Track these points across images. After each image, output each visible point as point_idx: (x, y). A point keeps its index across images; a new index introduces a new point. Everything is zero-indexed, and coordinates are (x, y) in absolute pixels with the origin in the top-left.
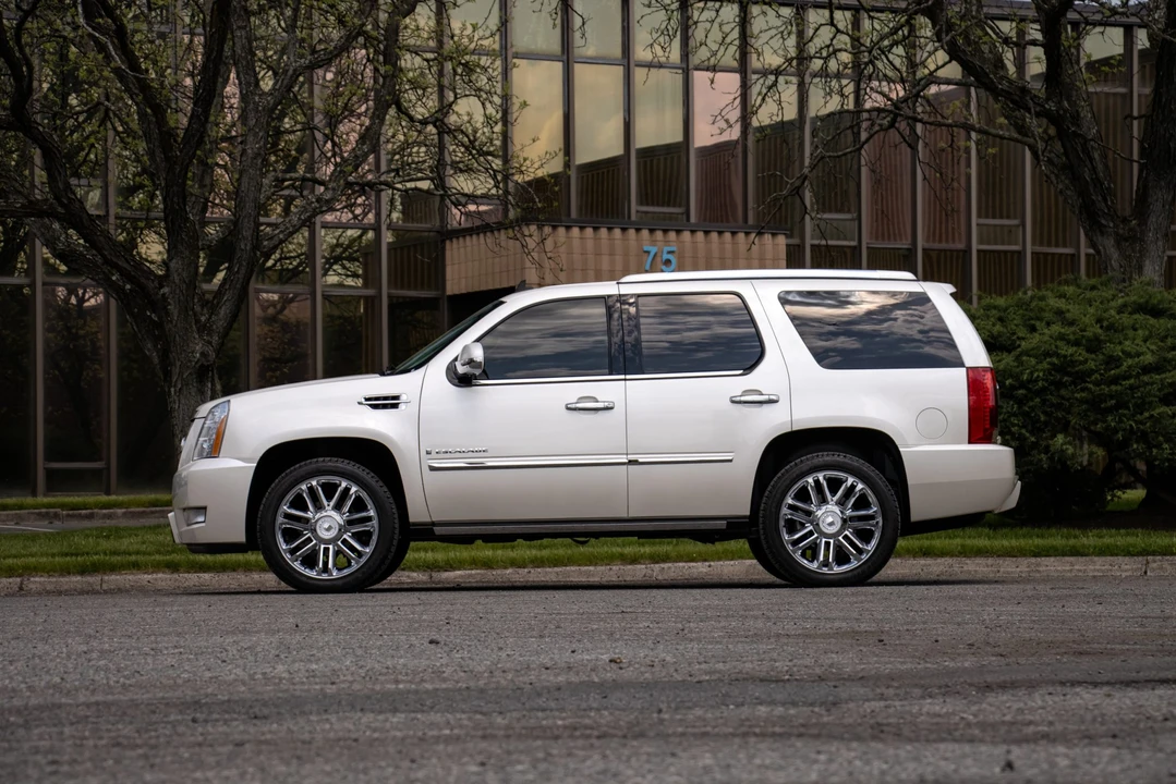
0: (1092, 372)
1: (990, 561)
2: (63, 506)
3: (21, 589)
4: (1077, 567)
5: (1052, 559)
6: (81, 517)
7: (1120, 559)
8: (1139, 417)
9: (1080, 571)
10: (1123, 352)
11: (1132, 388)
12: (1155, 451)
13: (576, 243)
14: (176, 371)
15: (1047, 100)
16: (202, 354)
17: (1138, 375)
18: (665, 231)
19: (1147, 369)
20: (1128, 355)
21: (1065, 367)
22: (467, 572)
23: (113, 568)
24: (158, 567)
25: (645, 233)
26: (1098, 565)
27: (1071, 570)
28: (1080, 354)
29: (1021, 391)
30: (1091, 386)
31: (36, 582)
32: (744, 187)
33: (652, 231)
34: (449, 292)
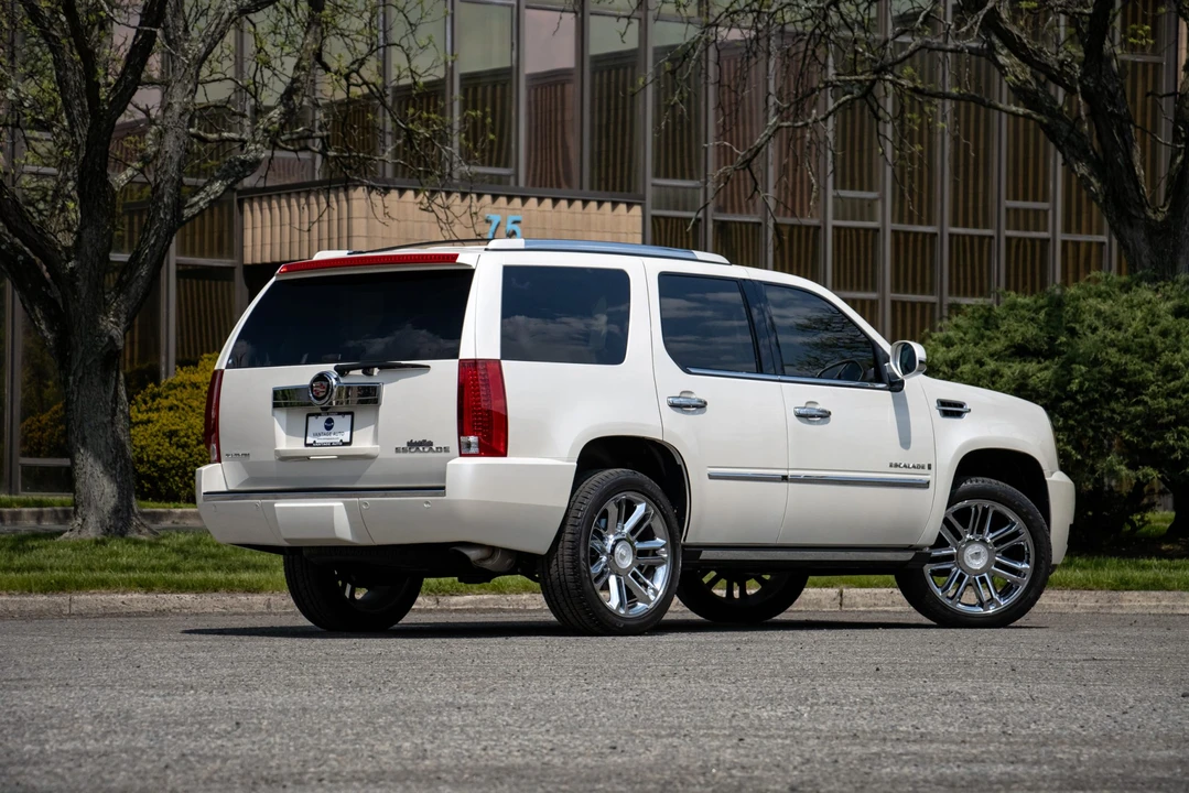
1: (1066, 594)
4: (1164, 603)
5: (1136, 593)
9: (1166, 606)
14: (77, 356)
18: (510, 198)
21: (1118, 375)
22: (478, 597)
23: (80, 587)
24: (130, 586)
25: (486, 198)
27: (1158, 606)
28: (1133, 363)
29: (1067, 404)
30: (1146, 398)
32: (579, 145)
33: (495, 197)
34: (248, 260)
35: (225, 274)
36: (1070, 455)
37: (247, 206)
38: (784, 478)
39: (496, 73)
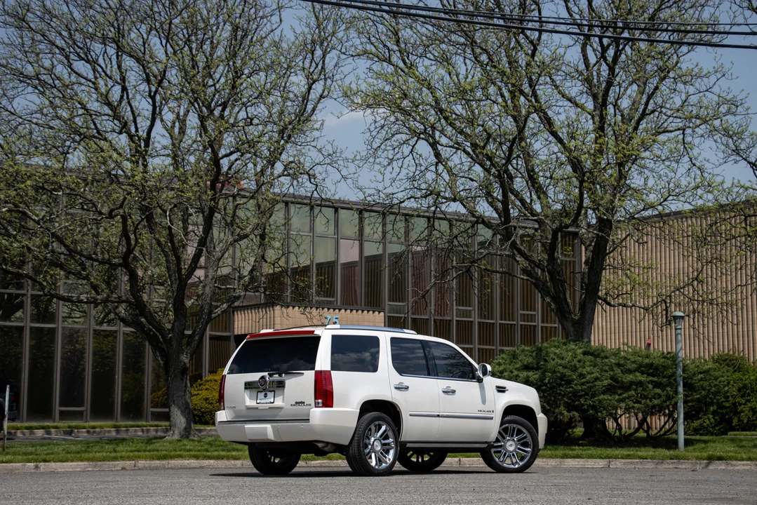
0: (574, 380)
1: (544, 460)
3: (135, 466)
4: (580, 463)
5: (570, 459)
7: (598, 460)
8: (593, 400)
9: (581, 465)
11: (591, 387)
12: (599, 414)
17: (593, 382)
18: (334, 309)
19: (596, 379)
20: (588, 373)
21: (563, 377)
23: (172, 458)
25: (324, 310)
26: (590, 463)
27: (578, 464)
28: (568, 372)
29: (544, 387)
30: (573, 386)
31: (141, 463)
32: (361, 290)
33: (329, 309)
34: (236, 333)
35: (228, 338)
36: (545, 407)
37: (236, 313)
38: (438, 416)
39: (329, 263)
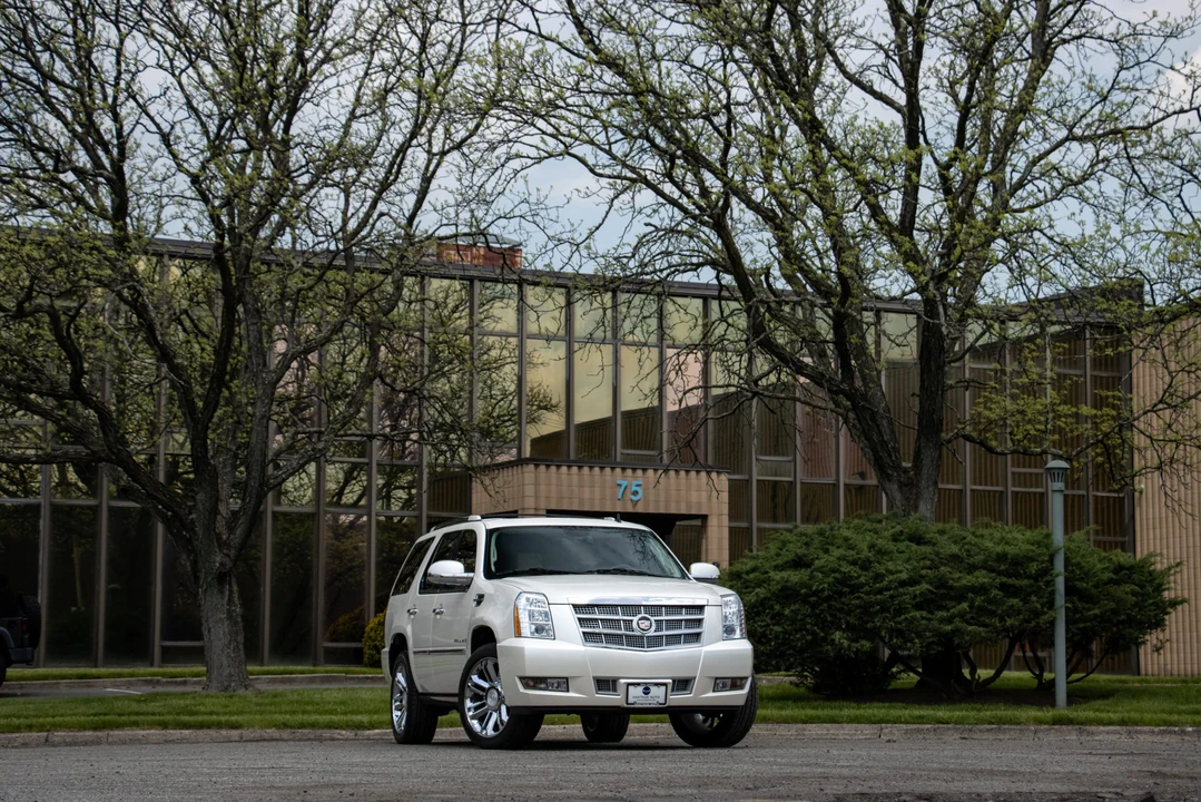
0: (862, 585)
1: (770, 726)
2: (164, 675)
3: (46, 740)
6: (176, 683)
7: (863, 726)
8: (897, 619)
10: (887, 570)
11: (892, 597)
13: (564, 477)
14: (202, 576)
15: (842, 382)
16: (221, 564)
17: (896, 588)
18: (634, 470)
19: (903, 584)
20: (891, 572)
21: (845, 580)
23: (119, 726)
24: (152, 725)
25: (618, 471)
26: (847, 730)
28: (854, 571)
29: (814, 599)
30: (863, 595)
31: (60, 735)
33: (624, 470)
37: (473, 479)
